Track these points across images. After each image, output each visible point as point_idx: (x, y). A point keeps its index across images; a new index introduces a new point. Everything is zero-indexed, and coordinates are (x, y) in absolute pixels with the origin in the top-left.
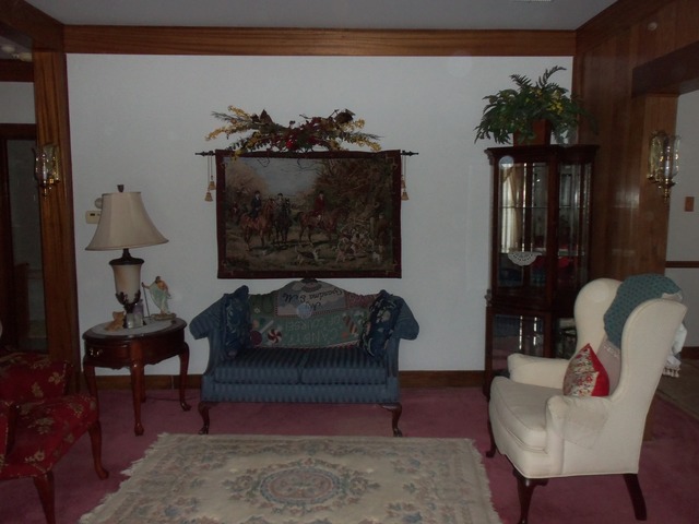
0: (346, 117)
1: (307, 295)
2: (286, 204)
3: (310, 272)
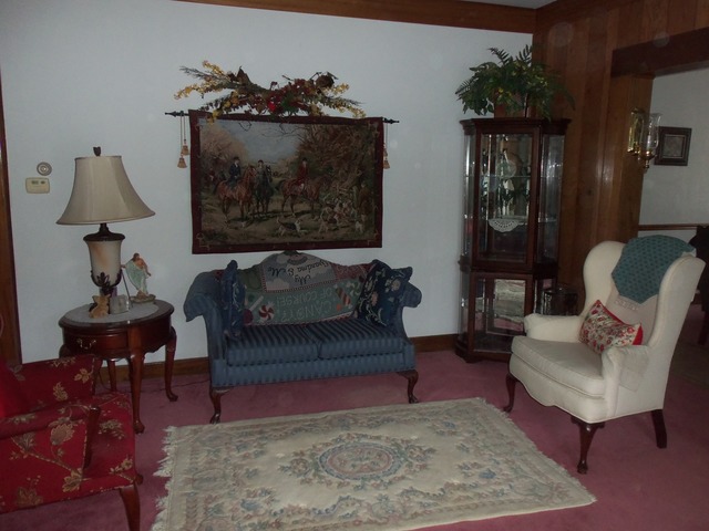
0: (327, 81)
1: (295, 267)
2: (267, 172)
3: (292, 243)
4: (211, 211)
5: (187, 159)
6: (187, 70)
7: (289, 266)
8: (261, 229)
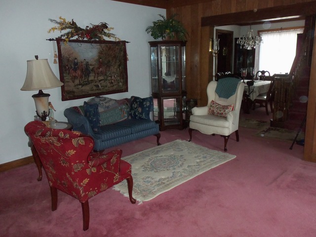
0: (105, 26)
2: (87, 64)
3: (98, 93)
4: (68, 82)
5: (57, 60)
6: (52, 21)
7: (101, 102)
8: (87, 88)
